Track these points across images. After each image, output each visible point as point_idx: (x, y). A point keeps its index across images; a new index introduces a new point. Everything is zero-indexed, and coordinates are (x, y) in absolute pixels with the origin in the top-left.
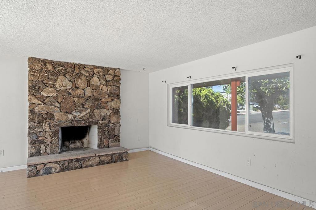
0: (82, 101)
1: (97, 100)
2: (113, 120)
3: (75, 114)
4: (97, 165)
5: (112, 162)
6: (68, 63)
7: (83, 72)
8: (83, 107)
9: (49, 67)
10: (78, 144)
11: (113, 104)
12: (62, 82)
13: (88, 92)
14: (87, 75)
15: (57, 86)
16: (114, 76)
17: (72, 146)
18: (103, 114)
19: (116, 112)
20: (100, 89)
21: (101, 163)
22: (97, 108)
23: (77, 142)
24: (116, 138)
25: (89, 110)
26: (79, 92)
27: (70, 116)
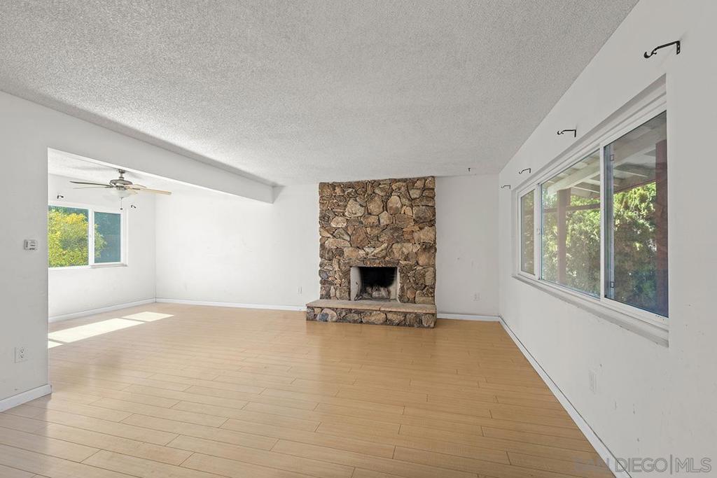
0: (376, 232)
1: (396, 229)
2: (423, 259)
3: (367, 250)
4: (382, 324)
5: (405, 325)
6: (358, 182)
7: (377, 191)
8: (378, 240)
9: (338, 190)
10: (383, 292)
11: (424, 235)
12: (351, 208)
13: (385, 218)
14: (383, 194)
15: (346, 214)
16: (424, 189)
17: (375, 294)
18: (406, 251)
19: (430, 248)
20: (403, 212)
21: (387, 322)
22: (398, 242)
23: (382, 289)
24: (429, 290)
25: (386, 245)
26: (373, 219)
27: (361, 252)
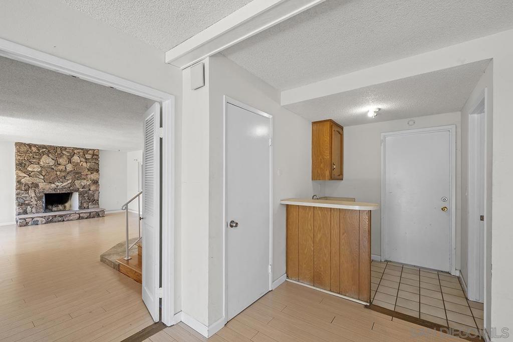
0: (64, 174)
1: (77, 173)
2: (93, 188)
3: (58, 184)
4: (77, 219)
5: (90, 218)
6: (51, 146)
7: (64, 152)
8: (65, 178)
9: (34, 149)
10: (60, 207)
11: (94, 176)
12: (45, 160)
13: (70, 167)
14: (68, 154)
15: (41, 163)
16: (93, 155)
17: (54, 209)
18: (83, 184)
19: (96, 182)
20: (81, 165)
21: (80, 218)
22: (78, 180)
23: (60, 206)
24: (95, 202)
25: (71, 181)
26: (60, 167)
27: (53, 186)
